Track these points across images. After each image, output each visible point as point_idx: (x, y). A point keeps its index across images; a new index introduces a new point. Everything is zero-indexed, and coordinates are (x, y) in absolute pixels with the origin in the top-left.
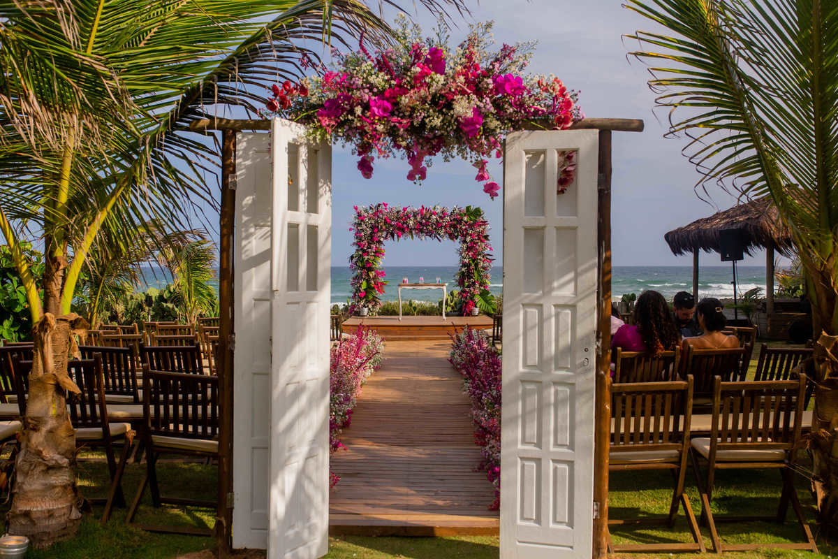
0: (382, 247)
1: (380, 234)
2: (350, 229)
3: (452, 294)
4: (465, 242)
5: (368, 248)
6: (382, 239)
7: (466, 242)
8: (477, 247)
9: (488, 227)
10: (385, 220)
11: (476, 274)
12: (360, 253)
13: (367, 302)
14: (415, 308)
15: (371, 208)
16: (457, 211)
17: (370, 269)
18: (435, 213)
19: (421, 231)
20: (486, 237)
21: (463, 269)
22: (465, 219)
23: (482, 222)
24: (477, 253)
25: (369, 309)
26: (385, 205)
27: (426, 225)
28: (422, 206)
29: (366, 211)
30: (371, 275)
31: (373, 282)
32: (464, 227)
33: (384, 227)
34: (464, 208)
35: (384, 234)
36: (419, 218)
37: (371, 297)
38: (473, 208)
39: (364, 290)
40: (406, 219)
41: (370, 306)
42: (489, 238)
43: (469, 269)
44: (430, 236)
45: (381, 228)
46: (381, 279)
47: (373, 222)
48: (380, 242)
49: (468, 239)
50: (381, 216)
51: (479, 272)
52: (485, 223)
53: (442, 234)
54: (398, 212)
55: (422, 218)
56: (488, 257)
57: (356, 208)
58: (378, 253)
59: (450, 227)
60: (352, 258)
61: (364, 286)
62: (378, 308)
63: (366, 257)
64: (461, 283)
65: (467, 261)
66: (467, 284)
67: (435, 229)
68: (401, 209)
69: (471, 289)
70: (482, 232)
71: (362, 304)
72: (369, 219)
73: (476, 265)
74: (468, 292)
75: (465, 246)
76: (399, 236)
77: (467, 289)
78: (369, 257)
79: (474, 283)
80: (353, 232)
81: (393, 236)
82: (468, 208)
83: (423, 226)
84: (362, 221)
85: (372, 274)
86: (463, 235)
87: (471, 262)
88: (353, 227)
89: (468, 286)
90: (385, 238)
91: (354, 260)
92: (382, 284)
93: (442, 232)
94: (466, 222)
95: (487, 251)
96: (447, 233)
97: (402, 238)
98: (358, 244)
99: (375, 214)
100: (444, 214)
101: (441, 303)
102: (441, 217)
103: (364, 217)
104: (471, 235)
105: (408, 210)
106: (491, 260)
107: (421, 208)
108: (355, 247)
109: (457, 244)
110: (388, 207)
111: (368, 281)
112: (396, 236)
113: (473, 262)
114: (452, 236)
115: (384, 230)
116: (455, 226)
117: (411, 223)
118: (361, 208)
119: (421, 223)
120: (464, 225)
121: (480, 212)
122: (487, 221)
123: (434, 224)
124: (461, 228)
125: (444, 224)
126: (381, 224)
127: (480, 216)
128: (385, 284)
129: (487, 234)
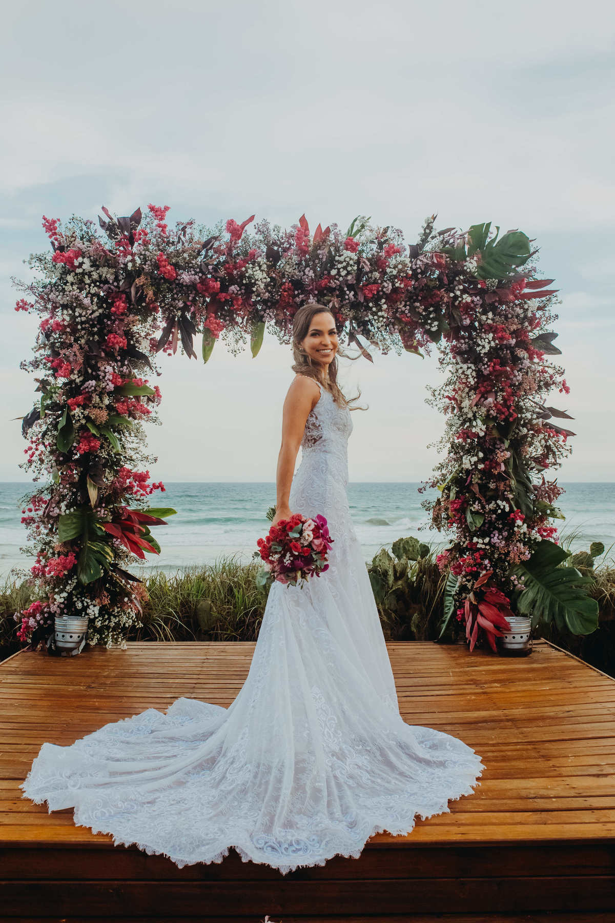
1: (136, 323)
2: (22, 306)
4: (467, 355)
5: (87, 377)
6: (144, 347)
8: (517, 376)
10: (156, 265)
12: (60, 396)
13: (83, 590)
15: (106, 226)
18: (352, 246)
20: (547, 340)
21: (468, 462)
22: (469, 268)
23: (529, 284)
25: (92, 621)
26: (159, 212)
28: (303, 220)
29: (87, 235)
30: (98, 485)
31: (103, 513)
32: (465, 300)
33: (150, 295)
34: (463, 230)
35: (154, 326)
36: (289, 262)
37: (97, 573)
38: (495, 235)
39: (71, 543)
40: (239, 266)
41: (94, 611)
43: (489, 461)
45: (142, 296)
46: (144, 502)
48: (137, 357)
49: (483, 343)
51: (524, 483)
52: (542, 286)
53: (377, 326)
54: (209, 242)
55: (300, 266)
58: (128, 399)
59: (411, 299)
63: (81, 415)
65: (479, 429)
66: (475, 520)
68: (224, 230)
69: (496, 539)
70: (534, 320)
72: (94, 264)
73: (517, 446)
74: (484, 554)
75: (469, 370)
76: (210, 335)
78: (91, 412)
79: (507, 520)
82: (479, 232)
87: (495, 434)
88: (33, 299)
89: (483, 530)
90: (161, 343)
91: (39, 426)
92: (149, 518)
93: (378, 319)
94: (472, 283)
96: (395, 322)
97: (223, 343)
100: (387, 247)
105: (251, 231)
107: (298, 226)
110: (169, 220)
113: (504, 433)
116: (430, 298)
119: (297, 283)
120: (464, 291)
121: (528, 250)
122: (550, 282)
123: (351, 287)
124: (451, 305)
125: (388, 286)
126: (140, 281)
127: (523, 262)
128: (159, 522)
129: (550, 327)
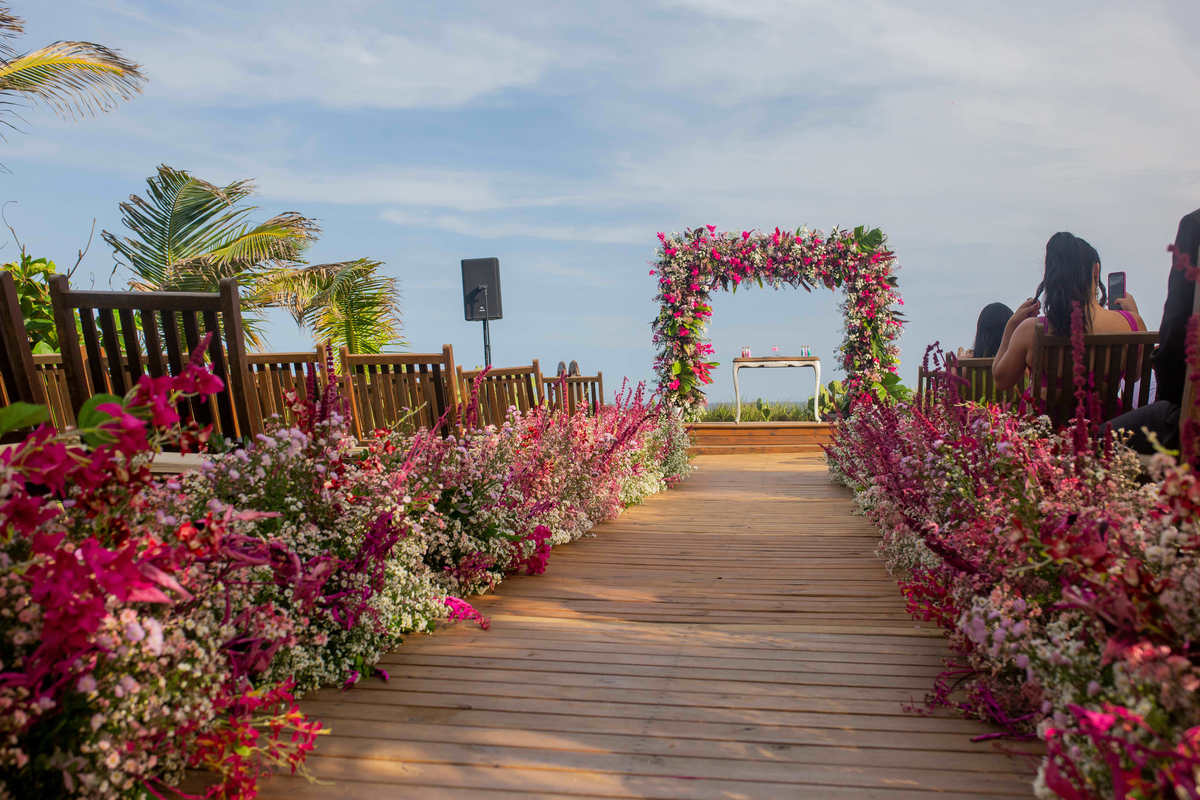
0: (708, 302)
1: (702, 278)
2: (652, 273)
3: (831, 387)
4: (853, 289)
5: (683, 304)
6: (706, 288)
7: (857, 291)
8: (876, 298)
9: (895, 263)
10: (712, 254)
11: (874, 346)
12: (670, 312)
13: (683, 397)
14: (767, 412)
15: (687, 235)
16: (838, 236)
17: (686, 340)
18: (799, 241)
19: (775, 272)
20: (892, 281)
21: (852, 337)
22: (854, 248)
23: (883, 254)
24: (875, 309)
25: (686, 410)
26: (711, 228)
27: (785, 261)
28: (777, 229)
29: (679, 241)
30: (688, 351)
31: (691, 362)
32: (851, 263)
33: (709, 266)
34: (851, 230)
35: (710, 279)
36: (771, 249)
37: (688, 389)
38: (867, 231)
39: (677, 376)
40: (748, 252)
41: (687, 405)
42: (897, 282)
43: (862, 336)
44: (790, 282)
45: (705, 267)
46: (707, 359)
47: (691, 259)
48: (702, 294)
49: (860, 283)
50: (704, 246)
51: (879, 343)
52: (888, 255)
53: (812, 276)
54: (734, 241)
55: (775, 251)
56: (896, 316)
57: (661, 237)
58: (700, 313)
59: (826, 264)
60: (655, 323)
61: (676, 369)
62: (701, 409)
63: (680, 319)
64: (848, 364)
65: (857, 323)
66: (857, 364)
67: (800, 267)
68: (740, 235)
69: (866, 371)
70: (885, 271)
71: (673, 400)
72: (684, 254)
73: (875, 330)
74: (860, 378)
75: (854, 296)
76: (735, 283)
77: (859, 373)
78: (685, 319)
79: (871, 362)
80: (656, 278)
81: (724, 281)
82: (858, 231)
83: (780, 263)
84: (673, 256)
85: (690, 349)
86: (849, 278)
87: (865, 324)
88: (655, 269)
89: (861, 367)
90: (713, 286)
91: (660, 326)
92: (709, 366)
93: (812, 272)
94: (855, 255)
95: (893, 306)
96: (820, 274)
97: (741, 286)
98: (667, 298)
99: (695, 244)
100: (815, 240)
101: (811, 402)
102: (811, 248)
103: (675, 250)
104: (864, 277)
105: (753, 236)
106: (901, 322)
107: (775, 232)
108: (660, 304)
109: (839, 295)
110: (716, 232)
111: (683, 361)
112: (730, 284)
113: (869, 323)
114: (830, 282)
115: (710, 273)
116: (835, 263)
117: (757, 257)
118: (669, 237)
119: (774, 259)
120: (852, 259)
121: (880, 238)
122: (892, 253)
123: (799, 260)
124: (846, 265)
125: (815, 259)
126: (705, 261)
127: (880, 243)
128: (713, 368)
129: (894, 275)
